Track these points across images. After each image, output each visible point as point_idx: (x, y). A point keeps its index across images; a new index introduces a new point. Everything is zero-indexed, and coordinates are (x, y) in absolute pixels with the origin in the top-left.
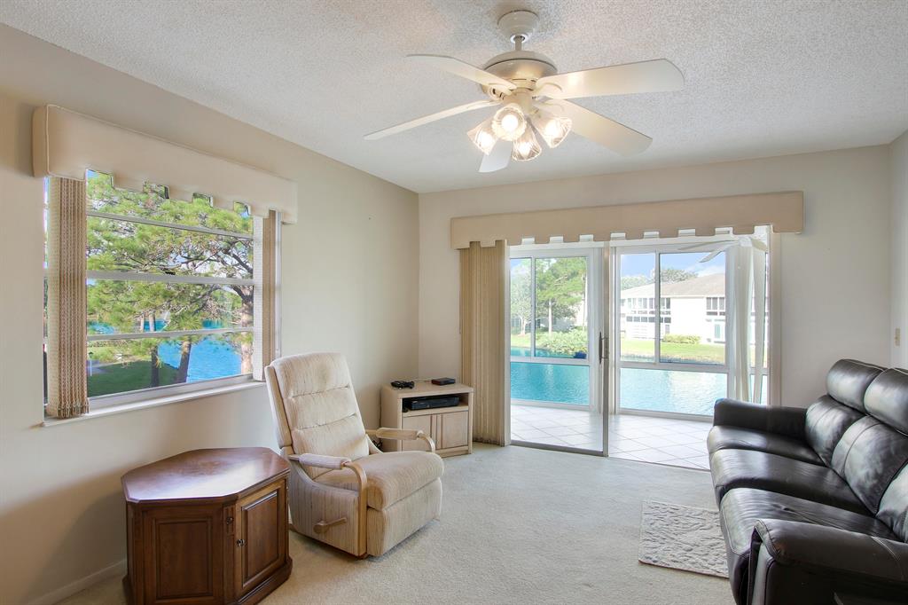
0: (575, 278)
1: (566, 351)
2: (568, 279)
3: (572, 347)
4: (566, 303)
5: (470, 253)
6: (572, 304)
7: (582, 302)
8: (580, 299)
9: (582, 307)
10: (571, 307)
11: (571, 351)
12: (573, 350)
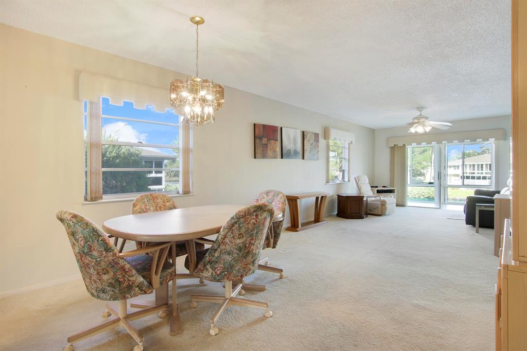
0: (425, 153)
1: (419, 197)
2: (421, 154)
3: (423, 194)
4: (419, 168)
5: (393, 149)
6: (423, 168)
7: (430, 167)
8: (428, 166)
9: (429, 170)
10: (422, 171)
11: (422, 197)
12: (424, 196)
